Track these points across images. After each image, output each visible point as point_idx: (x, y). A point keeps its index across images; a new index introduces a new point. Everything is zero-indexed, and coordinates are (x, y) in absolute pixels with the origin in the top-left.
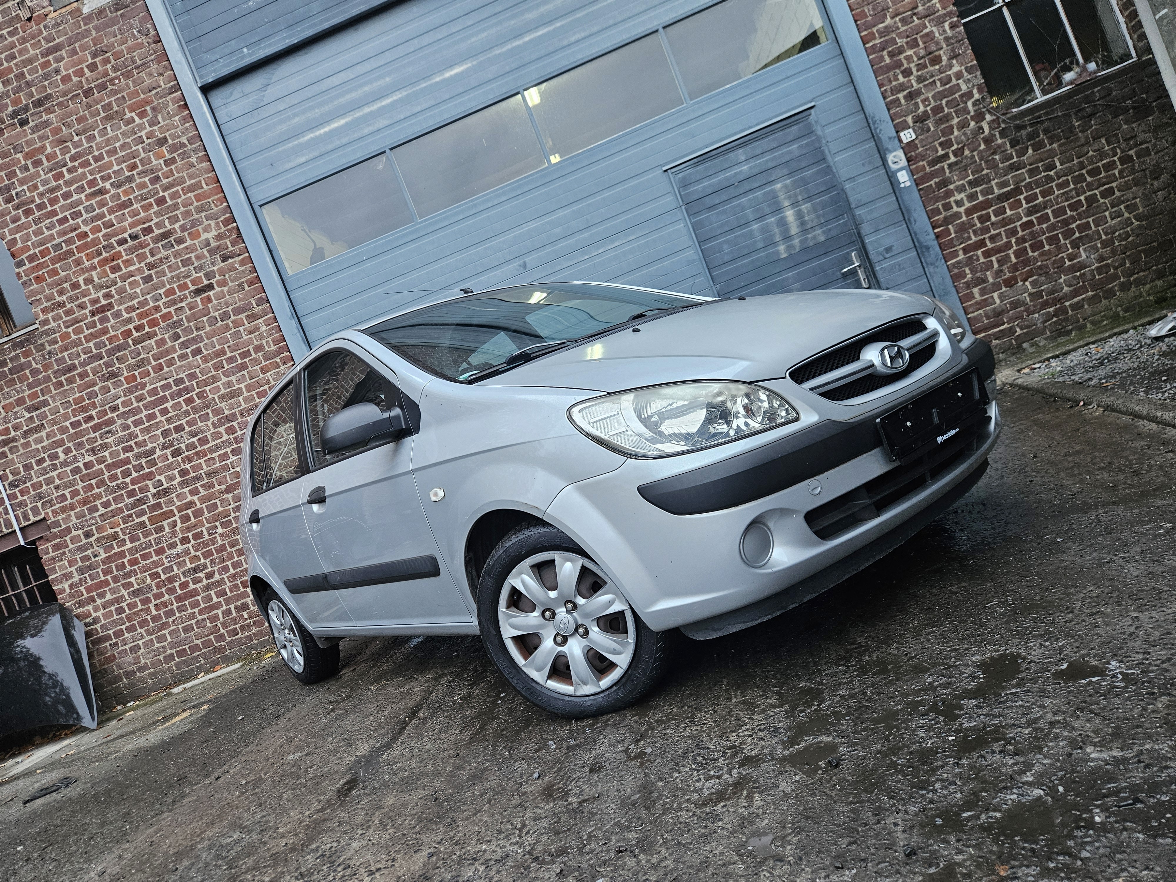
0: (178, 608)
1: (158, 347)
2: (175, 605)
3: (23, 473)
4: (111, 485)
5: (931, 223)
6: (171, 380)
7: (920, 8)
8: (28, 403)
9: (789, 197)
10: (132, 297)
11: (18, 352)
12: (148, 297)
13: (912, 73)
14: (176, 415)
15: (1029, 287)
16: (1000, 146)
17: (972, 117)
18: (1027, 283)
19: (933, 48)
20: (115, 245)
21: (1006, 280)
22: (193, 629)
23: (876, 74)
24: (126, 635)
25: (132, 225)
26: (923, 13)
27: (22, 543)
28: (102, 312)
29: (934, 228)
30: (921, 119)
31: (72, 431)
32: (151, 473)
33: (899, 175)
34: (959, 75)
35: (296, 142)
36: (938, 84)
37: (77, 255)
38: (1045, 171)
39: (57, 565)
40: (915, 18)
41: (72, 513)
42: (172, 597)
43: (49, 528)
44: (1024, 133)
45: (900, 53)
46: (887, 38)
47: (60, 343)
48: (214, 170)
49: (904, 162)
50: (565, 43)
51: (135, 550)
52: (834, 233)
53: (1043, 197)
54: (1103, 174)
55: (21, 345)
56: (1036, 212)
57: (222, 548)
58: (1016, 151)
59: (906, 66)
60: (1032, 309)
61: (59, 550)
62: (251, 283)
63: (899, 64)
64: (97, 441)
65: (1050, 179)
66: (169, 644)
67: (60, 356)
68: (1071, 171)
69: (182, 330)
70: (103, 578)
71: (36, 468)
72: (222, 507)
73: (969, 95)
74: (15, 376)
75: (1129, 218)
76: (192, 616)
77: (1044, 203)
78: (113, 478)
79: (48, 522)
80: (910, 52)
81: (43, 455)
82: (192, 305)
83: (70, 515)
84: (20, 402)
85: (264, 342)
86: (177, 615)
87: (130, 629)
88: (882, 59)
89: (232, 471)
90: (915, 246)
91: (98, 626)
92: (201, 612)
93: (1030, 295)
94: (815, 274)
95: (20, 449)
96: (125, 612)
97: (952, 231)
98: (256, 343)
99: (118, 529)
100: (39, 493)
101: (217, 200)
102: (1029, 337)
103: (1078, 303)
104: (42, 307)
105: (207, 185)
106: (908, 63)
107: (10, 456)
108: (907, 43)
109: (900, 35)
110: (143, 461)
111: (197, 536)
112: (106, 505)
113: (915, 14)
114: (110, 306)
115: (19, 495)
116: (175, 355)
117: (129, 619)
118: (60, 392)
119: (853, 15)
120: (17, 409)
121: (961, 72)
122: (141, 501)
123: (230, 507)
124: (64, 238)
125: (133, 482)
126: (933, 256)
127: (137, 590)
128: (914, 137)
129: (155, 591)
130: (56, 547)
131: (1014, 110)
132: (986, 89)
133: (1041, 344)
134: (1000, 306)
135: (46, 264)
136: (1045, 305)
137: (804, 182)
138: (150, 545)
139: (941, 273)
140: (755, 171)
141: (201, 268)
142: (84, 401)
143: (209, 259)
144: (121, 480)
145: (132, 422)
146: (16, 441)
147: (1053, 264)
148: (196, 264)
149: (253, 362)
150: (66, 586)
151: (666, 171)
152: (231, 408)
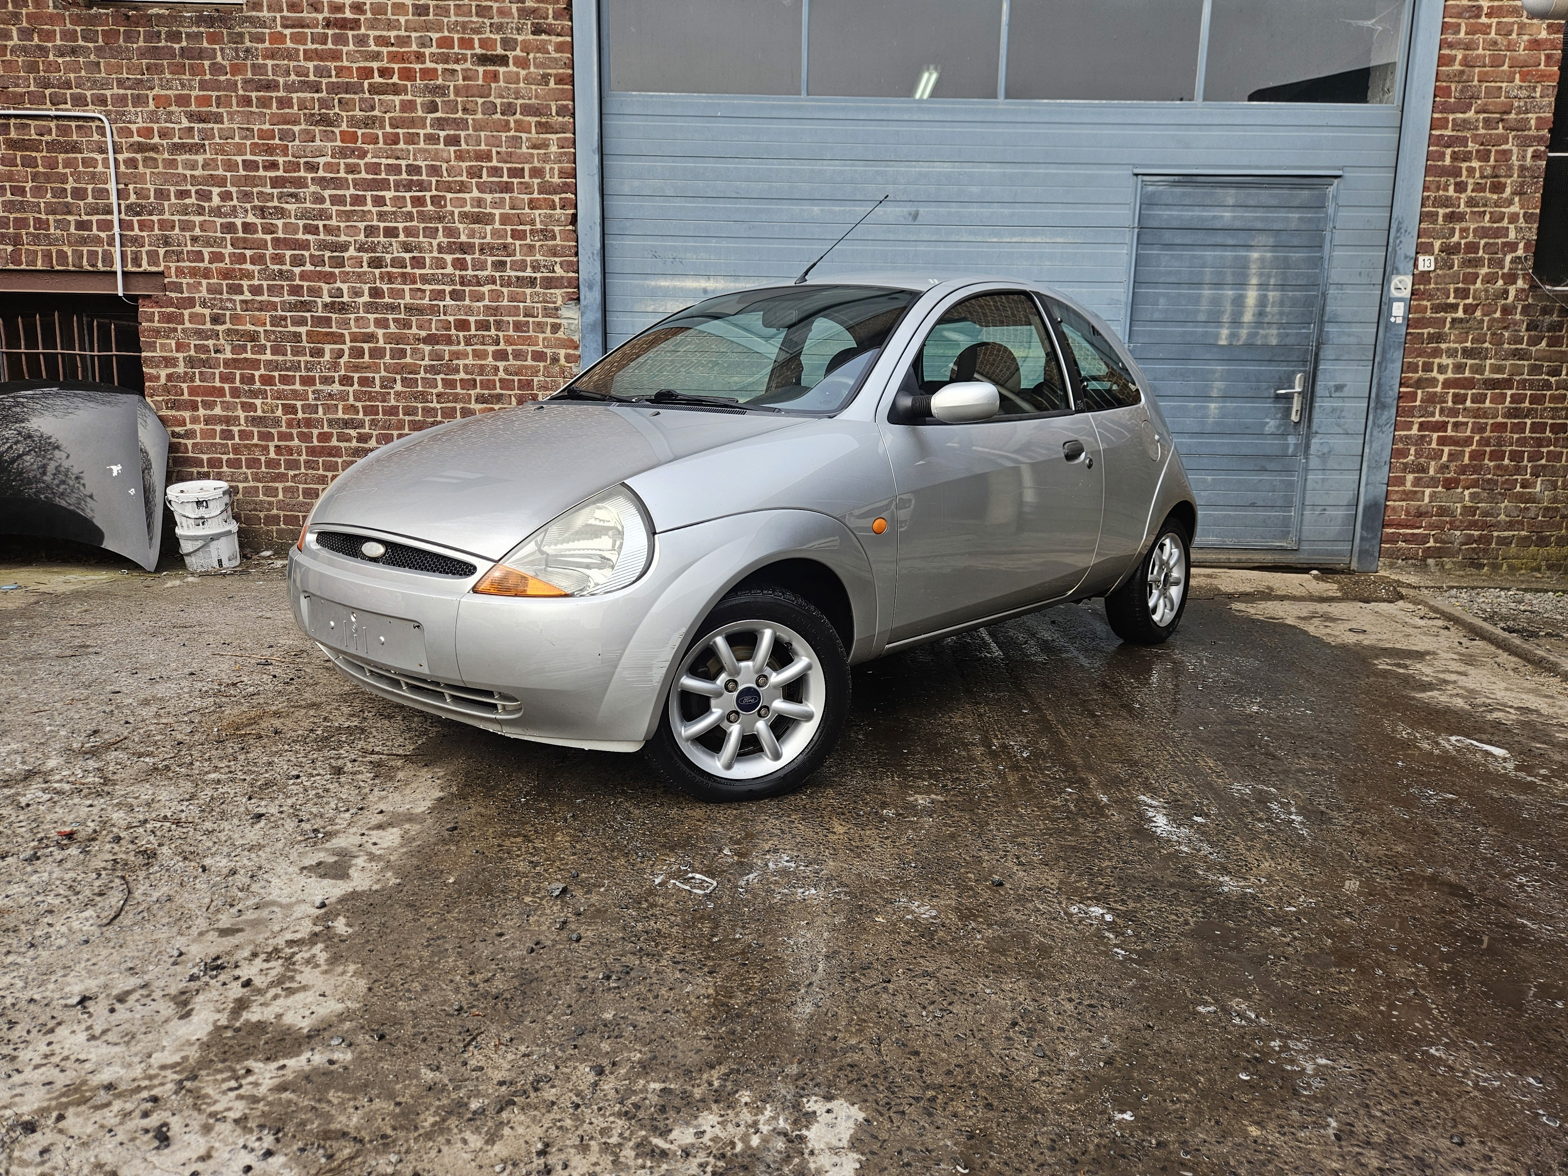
0: (306, 462)
1: (402, 110)
2: (304, 457)
3: (152, 200)
4: (272, 267)
5: (1401, 378)
6: (403, 163)
7: (1513, 116)
8: (193, 108)
9: (1261, 275)
10: (391, 25)
11: (202, 29)
12: (414, 35)
13: (1466, 190)
14: (394, 213)
15: (1467, 498)
16: (1515, 324)
17: (1503, 274)
18: (1466, 492)
19: (1502, 172)
21: (1448, 479)
23: (1428, 170)
24: (225, 469)
26: (1512, 124)
27: (120, 293)
28: (343, 27)
29: (1401, 385)
31: (242, 172)
32: (332, 274)
33: (1395, 305)
34: (1514, 218)
36: (1488, 217)
38: (1548, 374)
39: (158, 341)
40: (1500, 125)
41: (204, 282)
42: (304, 445)
43: (165, 288)
44: (1548, 319)
45: (1465, 160)
46: (1459, 134)
47: (267, 44)
49: (1406, 293)
51: (276, 366)
52: (1289, 341)
53: (1531, 403)
55: (210, 21)
56: (1516, 417)
57: (393, 411)
58: (1530, 337)
59: (1463, 178)
60: (1457, 523)
61: (168, 322)
62: (560, 80)
63: (1457, 173)
64: (272, 201)
65: (1547, 385)
66: (279, 502)
67: (261, 61)
69: (443, 102)
70: (218, 384)
71: (173, 200)
72: (411, 357)
73: (1513, 247)
74: (187, 62)
77: (1530, 410)
78: (278, 259)
79: (166, 280)
80: (1475, 164)
81: (189, 187)
82: (470, 74)
83: (200, 283)
84: (183, 101)
85: (548, 167)
86: (303, 470)
87: (231, 463)
88: (1442, 156)
89: (442, 317)
90: (1369, 398)
91: (189, 443)
93: (1464, 507)
94: (1247, 380)
95: (160, 165)
96: (233, 439)
97: (1419, 398)
98: (536, 164)
99: (261, 329)
100: (167, 237)
102: (1438, 553)
103: (1506, 538)
106: (1468, 177)
107: (141, 169)
108: (1478, 151)
109: (1474, 138)
110: (328, 254)
111: (363, 382)
112: (256, 290)
113: (1502, 120)
114: (355, 24)
115: (136, 226)
116: (422, 132)
117: (236, 450)
118: (244, 112)
119: (1436, 88)
120: (174, 108)
121: (1518, 215)
122: (305, 306)
123: (423, 363)
125: (303, 276)
126: (1384, 417)
127: (260, 418)
128: (1432, 268)
129: (284, 429)
130: (168, 318)
131: (1549, 287)
132: (1533, 249)
133: (1447, 567)
134: (1426, 505)
136: (1473, 525)
137: (1286, 264)
138: (296, 367)
139: (1383, 441)
140: (1238, 224)
141: (500, 28)
142: (274, 138)
143: (516, 20)
144: (287, 267)
145: (330, 196)
146: (158, 152)
147: (1504, 483)
148: (496, 20)
149: (523, 186)
150: (163, 373)
151: (1137, 175)
152: (472, 235)
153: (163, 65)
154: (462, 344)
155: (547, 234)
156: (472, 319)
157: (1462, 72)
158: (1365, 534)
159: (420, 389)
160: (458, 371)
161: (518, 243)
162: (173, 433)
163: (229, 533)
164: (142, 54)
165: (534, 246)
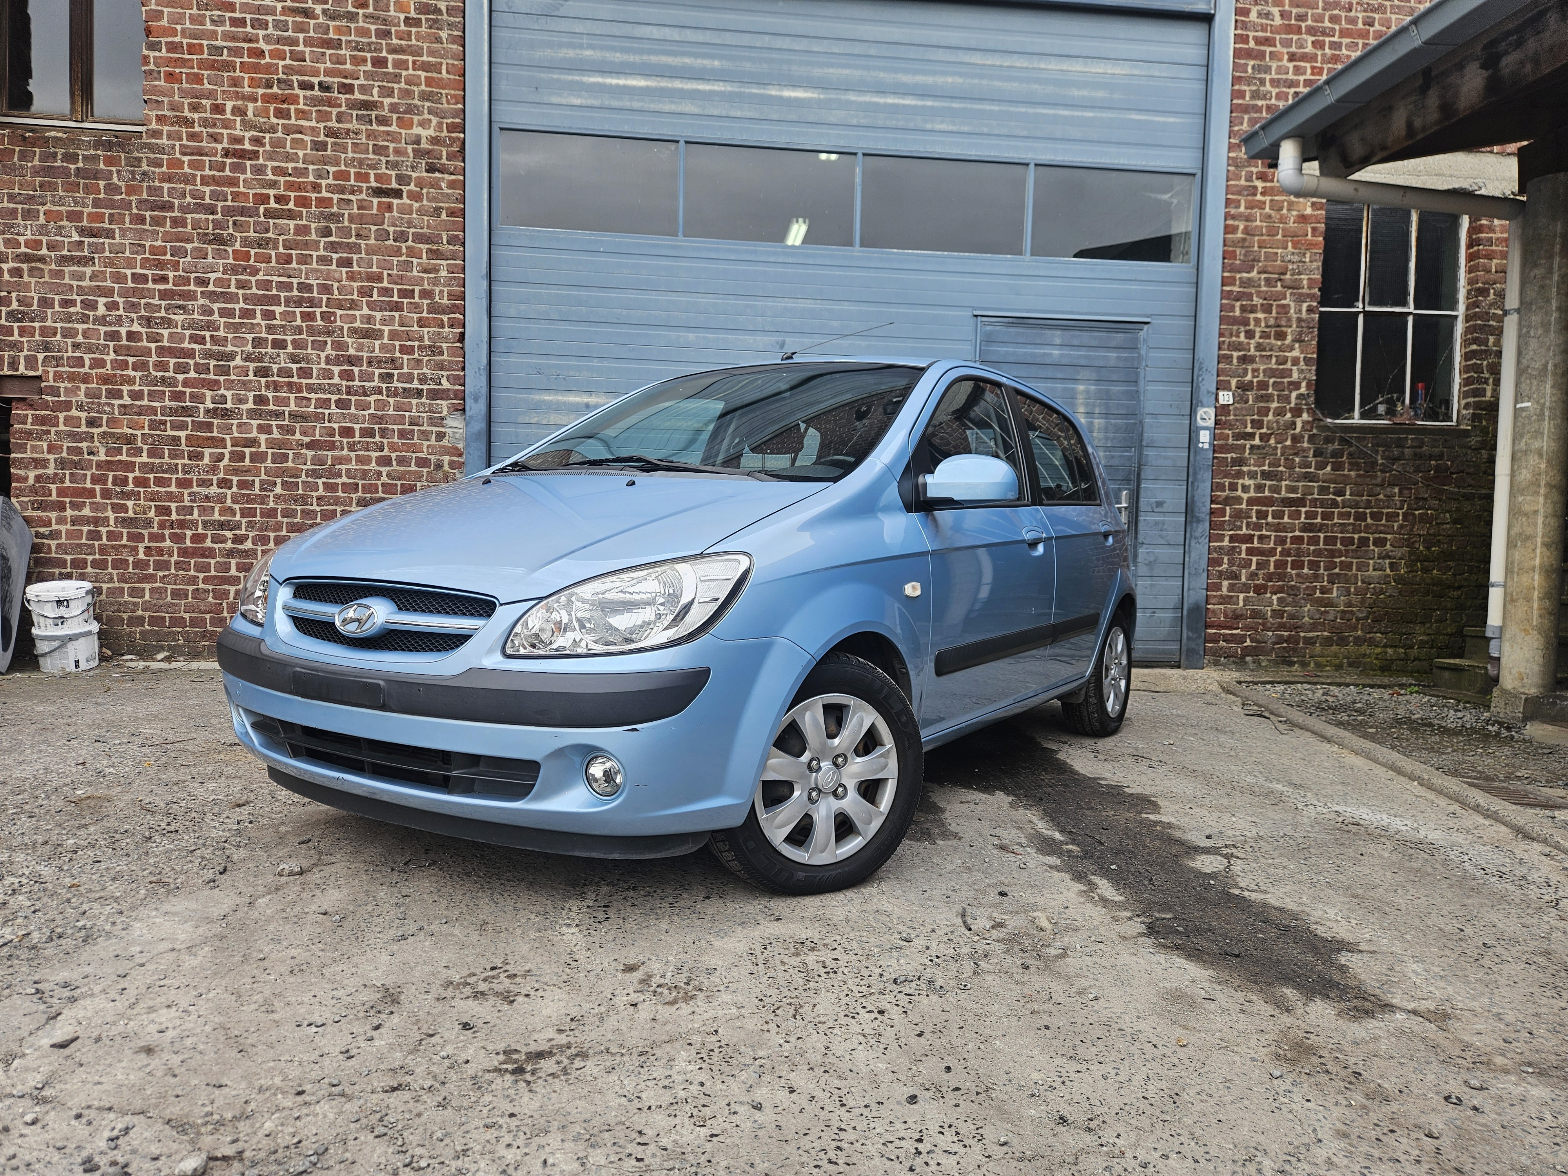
0: (176, 563)
1: (295, 234)
2: (175, 557)
3: (35, 307)
4: (154, 373)
5: (1212, 496)
6: (295, 281)
7: (1288, 276)
8: (85, 223)
9: (1088, 405)
10: (288, 158)
11: (99, 152)
12: (311, 167)
13: (1254, 337)
14: (283, 326)
15: (1275, 602)
16: (1304, 450)
17: (1291, 408)
18: (1274, 597)
19: (1283, 323)
20: (296, 85)
21: (1256, 586)
22: (187, 597)
23: (1222, 320)
24: (89, 569)
25: (327, 73)
26: (1288, 283)
28: (241, 157)
29: (1212, 502)
30: (1244, 387)
31: (130, 284)
32: (217, 382)
33: (1202, 433)
34: (1295, 361)
35: (578, 78)
36: (1274, 360)
37: (238, 73)
38: (1334, 494)
39: (30, 443)
40: (1279, 284)
41: (83, 387)
42: (175, 546)
43: (41, 392)
44: (1330, 447)
45: (1252, 312)
46: (1246, 290)
47: (164, 169)
48: (464, 60)
49: (1211, 423)
50: (929, 126)
51: (152, 468)
52: (1115, 462)
53: (1322, 519)
54: (1383, 522)
55: (108, 146)
56: (1311, 531)
57: (272, 513)
58: (1316, 462)
59: (1251, 327)
60: (1269, 625)
61: (42, 425)
62: (451, 213)
63: (1246, 323)
64: (160, 311)
65: (1335, 504)
66: (145, 602)
67: (157, 184)
68: (1356, 505)
69: (336, 228)
70: (88, 485)
71: (57, 308)
72: (293, 462)
73: (1296, 385)
74: (82, 181)
75: (1389, 576)
76: (193, 580)
77: (1322, 525)
78: (161, 366)
79: (43, 385)
80: (1261, 315)
81: (75, 297)
82: (364, 204)
83: (78, 388)
84: (75, 216)
85: (437, 290)
86: (173, 571)
87: (95, 564)
88: (1233, 308)
89: (327, 424)
91: (53, 543)
92: (206, 580)
93: (1272, 610)
95: (46, 275)
96: (101, 539)
97: (1228, 514)
98: (426, 286)
99: (139, 433)
100: (47, 342)
101: (453, 96)
102: (1255, 652)
103: (1312, 638)
104: (160, 113)
105: (448, 72)
106: (1255, 326)
107: (26, 278)
108: (1262, 305)
109: (1259, 293)
110: (213, 363)
112: (136, 395)
113: (1280, 280)
114: (255, 155)
115: (16, 332)
116: (315, 254)
117: (103, 550)
118: (136, 229)
119: (1224, 251)
120: (65, 223)
121: (1299, 358)
122: (186, 411)
123: (304, 467)
124: (229, 44)
125: (186, 383)
126: (1200, 530)
127: (131, 519)
128: (1231, 402)
129: (155, 530)
130: (40, 421)
131: (1329, 420)
132: (1314, 387)
133: (1263, 664)
134: (1241, 609)
135: (190, 64)
136: (1282, 627)
137: (1107, 396)
138: (174, 469)
139: (1200, 551)
140: (1065, 361)
141: (395, 165)
142: (165, 254)
143: (411, 159)
144: (171, 374)
145: (219, 309)
146: (45, 263)
147: (1306, 589)
148: (391, 158)
149: (413, 306)
150: (32, 475)
151: (976, 316)
152: (360, 349)
153: (57, 183)
154: (346, 450)
155: (434, 350)
156: (357, 427)
157: (1244, 240)
158: (1190, 634)
159: (300, 492)
160: (341, 476)
161: (405, 357)
162: (37, 533)
163: (89, 633)
164: (36, 172)
165: (421, 360)
